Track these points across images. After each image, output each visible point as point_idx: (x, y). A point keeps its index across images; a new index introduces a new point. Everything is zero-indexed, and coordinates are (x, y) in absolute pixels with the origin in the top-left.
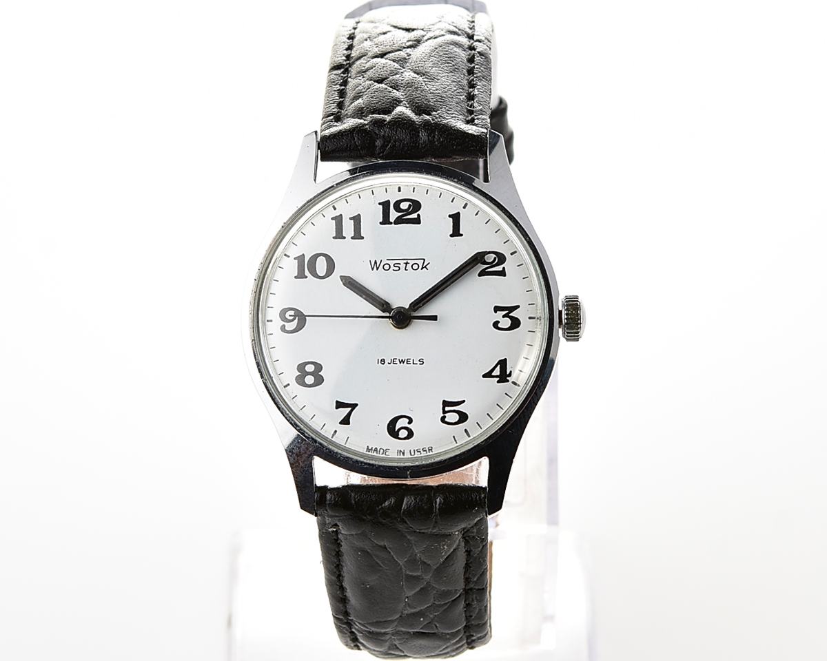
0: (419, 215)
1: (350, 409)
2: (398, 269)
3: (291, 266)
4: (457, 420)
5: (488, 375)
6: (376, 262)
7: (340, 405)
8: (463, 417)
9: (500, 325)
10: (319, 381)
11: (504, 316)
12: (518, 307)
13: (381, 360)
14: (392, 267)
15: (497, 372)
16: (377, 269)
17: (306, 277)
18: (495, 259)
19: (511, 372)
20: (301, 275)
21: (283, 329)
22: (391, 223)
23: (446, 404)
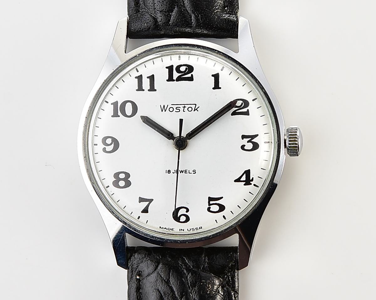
0: (192, 75)
1: (148, 202)
2: (178, 110)
3: (109, 109)
4: (217, 210)
5: (238, 180)
6: (164, 106)
7: (141, 200)
8: (222, 208)
9: (245, 148)
10: (128, 184)
11: (248, 142)
12: (257, 136)
13: (168, 171)
14: (175, 110)
15: (244, 178)
16: (165, 111)
17: (119, 116)
18: (242, 103)
19: (253, 178)
20: (115, 115)
21: (104, 150)
22: (174, 80)
23: (210, 199)
